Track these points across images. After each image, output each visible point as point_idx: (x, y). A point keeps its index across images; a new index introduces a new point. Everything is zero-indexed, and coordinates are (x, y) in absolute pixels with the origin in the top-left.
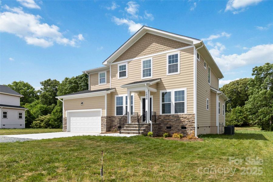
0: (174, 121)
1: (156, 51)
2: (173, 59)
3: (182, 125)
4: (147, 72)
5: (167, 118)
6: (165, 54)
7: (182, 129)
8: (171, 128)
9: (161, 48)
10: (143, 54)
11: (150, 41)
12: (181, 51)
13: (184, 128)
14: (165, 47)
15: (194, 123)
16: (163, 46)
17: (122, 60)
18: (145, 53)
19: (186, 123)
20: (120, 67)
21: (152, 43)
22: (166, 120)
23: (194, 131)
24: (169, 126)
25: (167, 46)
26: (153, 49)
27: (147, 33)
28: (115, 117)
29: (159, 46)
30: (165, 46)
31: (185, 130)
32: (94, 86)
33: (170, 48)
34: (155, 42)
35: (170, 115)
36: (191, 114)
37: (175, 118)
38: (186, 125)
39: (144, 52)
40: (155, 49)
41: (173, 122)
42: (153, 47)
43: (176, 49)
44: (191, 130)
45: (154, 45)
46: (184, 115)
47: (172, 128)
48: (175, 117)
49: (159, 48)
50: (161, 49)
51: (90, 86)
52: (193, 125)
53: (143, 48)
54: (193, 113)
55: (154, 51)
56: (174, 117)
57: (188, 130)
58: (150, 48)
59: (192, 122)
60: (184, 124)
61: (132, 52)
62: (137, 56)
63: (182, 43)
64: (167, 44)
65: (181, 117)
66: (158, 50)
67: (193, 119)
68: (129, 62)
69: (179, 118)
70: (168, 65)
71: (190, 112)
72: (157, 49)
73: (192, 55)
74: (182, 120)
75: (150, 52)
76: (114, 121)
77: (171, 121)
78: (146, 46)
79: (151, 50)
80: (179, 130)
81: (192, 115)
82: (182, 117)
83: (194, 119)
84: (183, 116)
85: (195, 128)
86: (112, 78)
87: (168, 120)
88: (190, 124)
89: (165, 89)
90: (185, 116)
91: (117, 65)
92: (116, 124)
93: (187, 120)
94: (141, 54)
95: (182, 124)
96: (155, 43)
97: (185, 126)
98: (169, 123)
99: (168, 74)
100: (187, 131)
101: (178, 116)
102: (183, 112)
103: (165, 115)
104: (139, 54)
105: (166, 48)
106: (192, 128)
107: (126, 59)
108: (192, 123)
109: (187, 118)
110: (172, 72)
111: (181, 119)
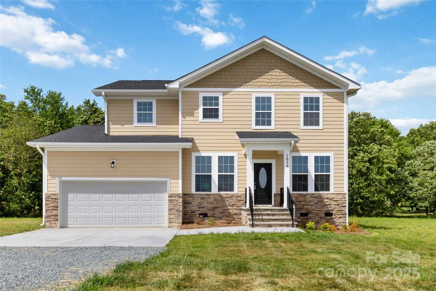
0: (313, 203)
1: (281, 84)
2: (311, 104)
3: (327, 211)
4: (263, 118)
5: (302, 199)
6: (298, 94)
7: (326, 216)
8: (307, 216)
9: (290, 80)
10: (255, 84)
11: (268, 64)
12: (324, 94)
13: (329, 214)
14: (297, 81)
15: (345, 206)
16: (293, 78)
17: (208, 87)
18: (259, 84)
19: (333, 207)
20: (205, 98)
21: (273, 70)
22: (300, 202)
23: (345, 219)
24: (305, 212)
25: (301, 80)
26: (275, 80)
27: (263, 50)
28: (193, 194)
29: (286, 77)
30: (297, 79)
31: (332, 219)
32: (120, 126)
33: (306, 85)
34: (280, 69)
35: (307, 194)
36: (340, 194)
37: (316, 199)
38: (333, 210)
39: (257, 80)
40: (280, 81)
41: (312, 205)
42: (277, 77)
43: (316, 88)
44: (340, 218)
45: (277, 74)
46: (330, 194)
47: (309, 215)
48: (316, 197)
49: (286, 80)
50: (291, 84)
51: (108, 125)
52: (343, 210)
53: (256, 74)
54: (344, 193)
55: (276, 84)
56: (313, 197)
57: (336, 218)
58: (269, 77)
59: (342, 205)
60: (330, 209)
61: (233, 77)
62: (242, 85)
63: (326, 82)
64: (301, 77)
65: (324, 198)
66: (285, 84)
67: (343, 202)
68: (224, 94)
69: (321, 199)
70: (302, 112)
71: (338, 191)
72: (282, 80)
73: (341, 104)
74: (327, 202)
75: (270, 84)
76: (191, 203)
77: (309, 203)
78: (261, 71)
79: (272, 80)
80: (321, 218)
81: (342, 195)
82: (327, 198)
83: (345, 202)
84: (328, 196)
85: (346, 214)
86: (184, 117)
87: (304, 202)
88: (340, 209)
89: (298, 151)
90: (331, 196)
91: (197, 93)
92: (196, 208)
93: (335, 203)
94: (251, 83)
95: (327, 209)
96: (279, 71)
97: (331, 212)
98: (305, 207)
99: (302, 126)
100: (335, 220)
101: (320, 197)
102: (328, 189)
103: (299, 194)
104: (247, 82)
105: (299, 84)
106: (342, 214)
107: (219, 87)
108: (342, 207)
109: (335, 200)
110: (310, 125)
111: (325, 200)
